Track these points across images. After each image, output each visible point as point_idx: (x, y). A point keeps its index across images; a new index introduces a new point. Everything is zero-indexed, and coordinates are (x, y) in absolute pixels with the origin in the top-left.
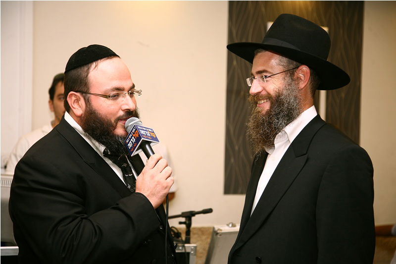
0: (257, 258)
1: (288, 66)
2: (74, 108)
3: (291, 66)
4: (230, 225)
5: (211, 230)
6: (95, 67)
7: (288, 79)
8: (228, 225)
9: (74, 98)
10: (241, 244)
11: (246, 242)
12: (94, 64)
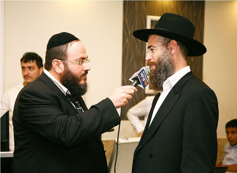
0: (150, 154)
1: (164, 41)
2: (56, 69)
3: (166, 41)
4: (125, 139)
5: (113, 142)
6: (71, 46)
7: (164, 49)
8: (123, 139)
9: (56, 63)
10: (141, 147)
11: (144, 145)
12: (70, 44)
